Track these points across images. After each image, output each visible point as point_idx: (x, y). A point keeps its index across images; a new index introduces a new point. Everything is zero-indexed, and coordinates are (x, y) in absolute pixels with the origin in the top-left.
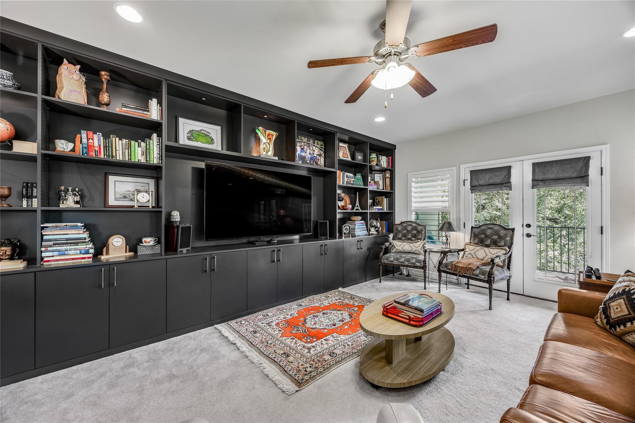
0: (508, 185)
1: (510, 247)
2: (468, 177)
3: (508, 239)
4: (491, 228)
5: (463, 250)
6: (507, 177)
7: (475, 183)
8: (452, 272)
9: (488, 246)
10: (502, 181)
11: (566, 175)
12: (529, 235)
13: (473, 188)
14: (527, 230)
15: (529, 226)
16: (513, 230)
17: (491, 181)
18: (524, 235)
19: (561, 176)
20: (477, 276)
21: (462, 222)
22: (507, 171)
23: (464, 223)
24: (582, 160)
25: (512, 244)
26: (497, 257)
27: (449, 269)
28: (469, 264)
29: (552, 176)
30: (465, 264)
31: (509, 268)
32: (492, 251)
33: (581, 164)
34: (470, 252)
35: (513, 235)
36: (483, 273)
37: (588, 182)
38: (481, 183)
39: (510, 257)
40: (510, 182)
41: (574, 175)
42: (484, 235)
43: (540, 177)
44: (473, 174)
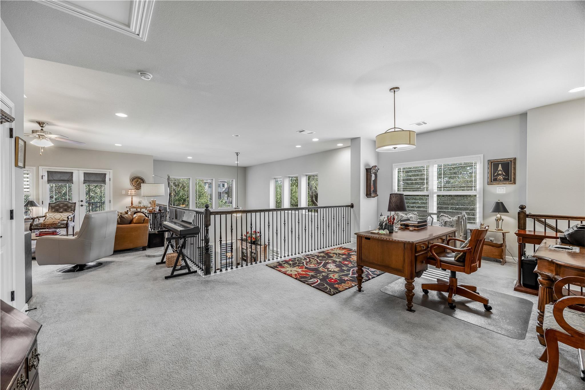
0: (71, 181)
1: (74, 212)
2: (46, 174)
3: (73, 207)
4: (63, 203)
5: (45, 216)
6: (71, 177)
7: (51, 178)
8: (42, 228)
9: (61, 212)
10: (68, 179)
11: (98, 180)
12: (82, 206)
13: (49, 181)
14: (81, 203)
15: (82, 201)
16: (75, 203)
17: (62, 178)
18: (80, 206)
19: (96, 180)
20: (60, 226)
21: (41, 201)
22: (70, 174)
23: (43, 201)
24: (104, 174)
25: (75, 210)
26: (69, 216)
27: (39, 227)
28: (53, 222)
29: (92, 179)
30: (51, 222)
31: (73, 221)
32: (64, 214)
33: (103, 176)
34: (51, 217)
35: (75, 205)
36: (63, 224)
37: (105, 183)
38: (54, 179)
39: (74, 216)
40: (73, 180)
41: (101, 180)
42: (58, 207)
43: (87, 179)
44: (49, 173)
